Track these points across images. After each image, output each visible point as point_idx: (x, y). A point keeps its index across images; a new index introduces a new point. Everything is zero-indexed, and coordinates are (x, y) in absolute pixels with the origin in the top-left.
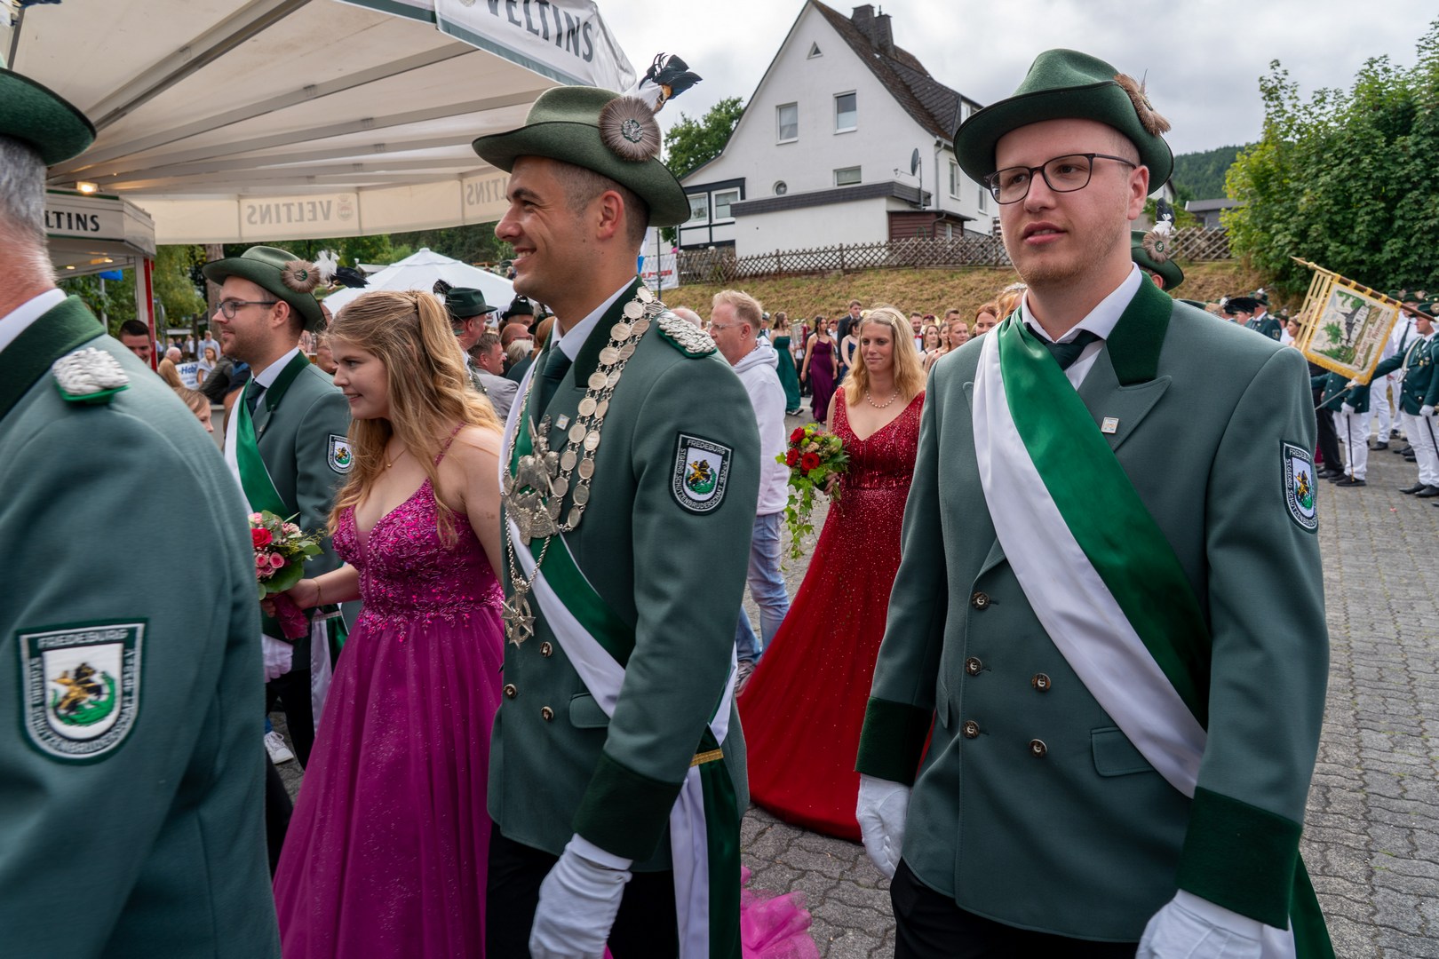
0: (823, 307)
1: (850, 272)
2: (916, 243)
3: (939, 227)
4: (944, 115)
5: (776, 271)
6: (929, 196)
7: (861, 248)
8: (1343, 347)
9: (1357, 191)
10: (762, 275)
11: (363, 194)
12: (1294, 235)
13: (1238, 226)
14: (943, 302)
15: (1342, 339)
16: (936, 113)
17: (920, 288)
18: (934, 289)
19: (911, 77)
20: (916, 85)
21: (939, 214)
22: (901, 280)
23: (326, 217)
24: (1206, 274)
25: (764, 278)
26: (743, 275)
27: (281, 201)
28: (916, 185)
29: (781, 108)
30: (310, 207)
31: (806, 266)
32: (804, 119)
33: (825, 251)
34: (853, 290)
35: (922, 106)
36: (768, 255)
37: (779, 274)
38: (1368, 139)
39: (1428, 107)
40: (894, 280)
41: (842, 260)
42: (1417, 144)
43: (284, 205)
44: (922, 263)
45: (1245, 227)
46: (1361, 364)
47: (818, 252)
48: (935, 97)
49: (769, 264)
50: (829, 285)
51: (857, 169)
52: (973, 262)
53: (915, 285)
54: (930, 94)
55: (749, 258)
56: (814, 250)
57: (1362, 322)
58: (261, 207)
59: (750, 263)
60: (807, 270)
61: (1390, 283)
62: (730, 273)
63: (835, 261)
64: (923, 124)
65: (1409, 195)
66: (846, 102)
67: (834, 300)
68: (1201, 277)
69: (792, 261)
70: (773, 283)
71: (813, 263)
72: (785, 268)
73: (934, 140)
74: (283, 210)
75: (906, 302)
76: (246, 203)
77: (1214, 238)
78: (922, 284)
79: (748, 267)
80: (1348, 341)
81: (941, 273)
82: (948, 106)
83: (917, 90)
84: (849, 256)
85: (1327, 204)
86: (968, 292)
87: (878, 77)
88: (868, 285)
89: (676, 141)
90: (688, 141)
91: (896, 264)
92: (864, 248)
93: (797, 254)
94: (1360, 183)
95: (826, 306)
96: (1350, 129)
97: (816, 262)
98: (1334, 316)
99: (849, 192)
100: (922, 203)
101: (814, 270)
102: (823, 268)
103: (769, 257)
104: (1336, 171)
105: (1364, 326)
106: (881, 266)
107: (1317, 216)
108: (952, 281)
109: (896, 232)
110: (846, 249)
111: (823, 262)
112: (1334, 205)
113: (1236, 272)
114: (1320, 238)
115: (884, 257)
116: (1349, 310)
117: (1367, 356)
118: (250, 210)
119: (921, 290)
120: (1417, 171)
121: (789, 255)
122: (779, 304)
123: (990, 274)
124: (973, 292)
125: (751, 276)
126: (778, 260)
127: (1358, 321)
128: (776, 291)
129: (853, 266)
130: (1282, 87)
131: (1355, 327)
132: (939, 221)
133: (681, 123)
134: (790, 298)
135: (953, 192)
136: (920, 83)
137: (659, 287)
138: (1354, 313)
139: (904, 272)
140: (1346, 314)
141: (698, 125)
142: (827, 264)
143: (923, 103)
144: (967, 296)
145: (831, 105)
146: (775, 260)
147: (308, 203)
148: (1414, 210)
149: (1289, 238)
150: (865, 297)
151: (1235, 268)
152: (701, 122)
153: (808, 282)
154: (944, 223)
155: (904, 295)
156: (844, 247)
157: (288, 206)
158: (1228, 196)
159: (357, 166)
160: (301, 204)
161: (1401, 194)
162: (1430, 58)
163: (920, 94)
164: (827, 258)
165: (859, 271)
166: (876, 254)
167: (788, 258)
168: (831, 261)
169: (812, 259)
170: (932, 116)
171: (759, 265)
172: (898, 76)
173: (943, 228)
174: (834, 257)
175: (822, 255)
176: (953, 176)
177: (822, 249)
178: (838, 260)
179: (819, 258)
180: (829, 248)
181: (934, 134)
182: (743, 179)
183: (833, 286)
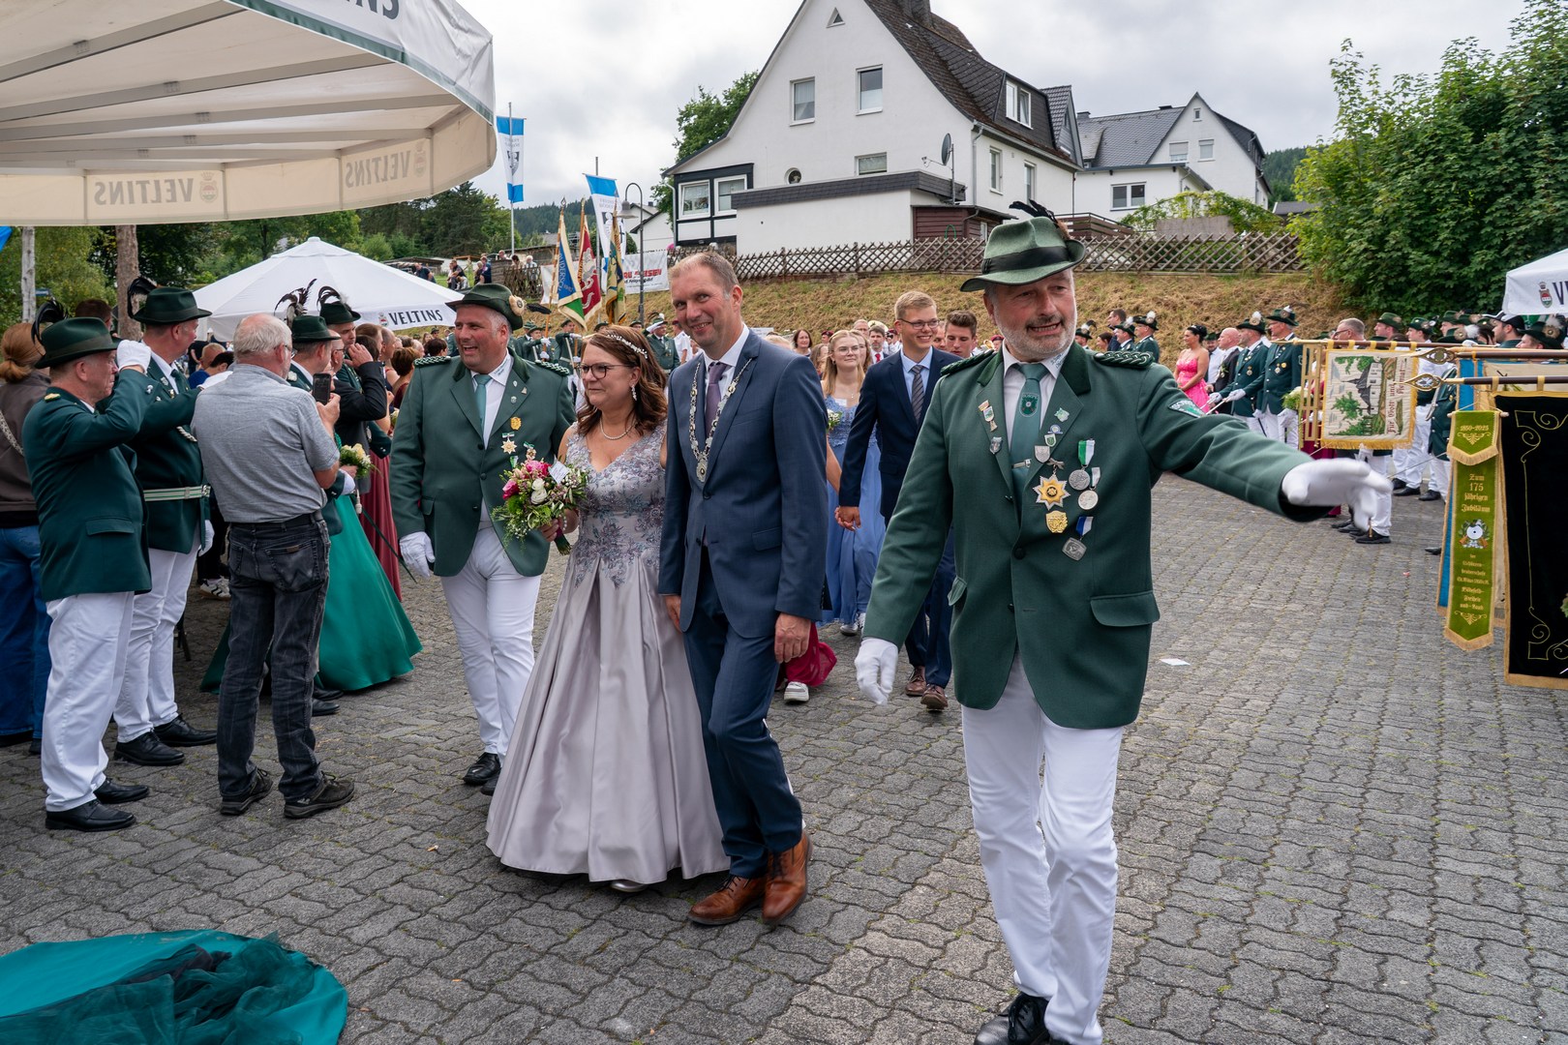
0: (832, 316)
1: (865, 275)
2: (942, 244)
3: (971, 226)
4: (986, 95)
5: (781, 272)
6: (963, 189)
7: (879, 248)
8: (1365, 418)
9: (1440, 194)
10: (765, 276)
11: (230, 172)
12: (1369, 241)
13: (1309, 232)
15: (1361, 410)
16: (976, 93)
17: (944, 296)
19: (948, 51)
20: (954, 60)
21: (971, 210)
23: (187, 197)
24: (1273, 288)
25: (768, 281)
27: (135, 177)
28: (948, 176)
29: (796, 84)
30: (168, 184)
31: (815, 268)
32: (821, 96)
33: (838, 251)
34: (866, 296)
35: (961, 85)
36: (772, 254)
37: (784, 277)
38: (1454, 134)
39: (1520, 100)
41: (857, 261)
42: (1510, 141)
43: (138, 182)
44: (949, 268)
45: (1318, 233)
46: (1396, 428)
47: (829, 252)
49: (773, 265)
50: (840, 291)
51: (882, 156)
53: (938, 293)
54: (970, 70)
55: (751, 256)
56: (824, 250)
57: (1379, 381)
58: (111, 184)
59: (752, 263)
60: (816, 272)
61: (1481, 303)
63: (848, 262)
64: (958, 106)
65: (1500, 200)
66: (870, 78)
67: (844, 308)
68: (1268, 290)
69: (799, 262)
70: (778, 286)
71: (823, 264)
72: (792, 270)
73: (970, 125)
74: (137, 189)
76: (93, 179)
77: (1284, 246)
78: (947, 292)
79: (749, 267)
80: (1369, 409)
82: (991, 86)
83: (955, 66)
84: (864, 257)
85: (1408, 208)
87: (908, 50)
88: (884, 292)
89: (692, 120)
90: (706, 119)
91: (918, 267)
92: (882, 248)
93: (805, 253)
94: (1444, 185)
95: (835, 315)
96: (1434, 123)
97: (827, 264)
98: (1341, 389)
99: (872, 183)
100: (955, 197)
101: (824, 272)
102: (835, 270)
103: (773, 256)
104: (1417, 170)
105: (1382, 385)
106: (900, 269)
107: (1396, 221)
109: (922, 230)
110: (861, 249)
111: (835, 263)
112: (1416, 209)
113: (1308, 286)
114: (1399, 246)
115: (904, 260)
116: (1357, 374)
117: (1399, 417)
118: (98, 188)
120: (1510, 172)
121: (795, 254)
122: (781, 311)
125: (752, 277)
126: (784, 260)
127: (1373, 382)
128: (780, 296)
129: (869, 269)
130: (1357, 71)
131: (1372, 390)
132: (972, 219)
133: (699, 100)
134: (795, 305)
135: (994, 186)
136: (959, 58)
137: (642, 288)
138: (1365, 375)
139: (927, 277)
140: (1354, 381)
141: (718, 102)
142: (839, 266)
143: (961, 81)
145: (854, 81)
146: (780, 260)
147: (166, 181)
148: (1507, 216)
149: (1365, 245)
150: (881, 306)
151: (1306, 282)
152: (721, 99)
153: (818, 286)
154: (978, 222)
156: (859, 247)
157: (143, 184)
158: (1297, 197)
159: (190, 138)
160: (157, 183)
161: (1491, 197)
162: (1526, 42)
163: (957, 71)
164: (839, 259)
165: (875, 275)
166: (895, 256)
167: (795, 258)
168: (843, 262)
169: (822, 260)
170: (971, 97)
171: (762, 265)
172: (932, 49)
173: (975, 227)
174: (847, 258)
175: (834, 255)
176: (994, 167)
177: (833, 248)
178: (852, 262)
179: (830, 260)
180: (842, 247)
181: (971, 119)
182: (751, 165)
183: (845, 292)
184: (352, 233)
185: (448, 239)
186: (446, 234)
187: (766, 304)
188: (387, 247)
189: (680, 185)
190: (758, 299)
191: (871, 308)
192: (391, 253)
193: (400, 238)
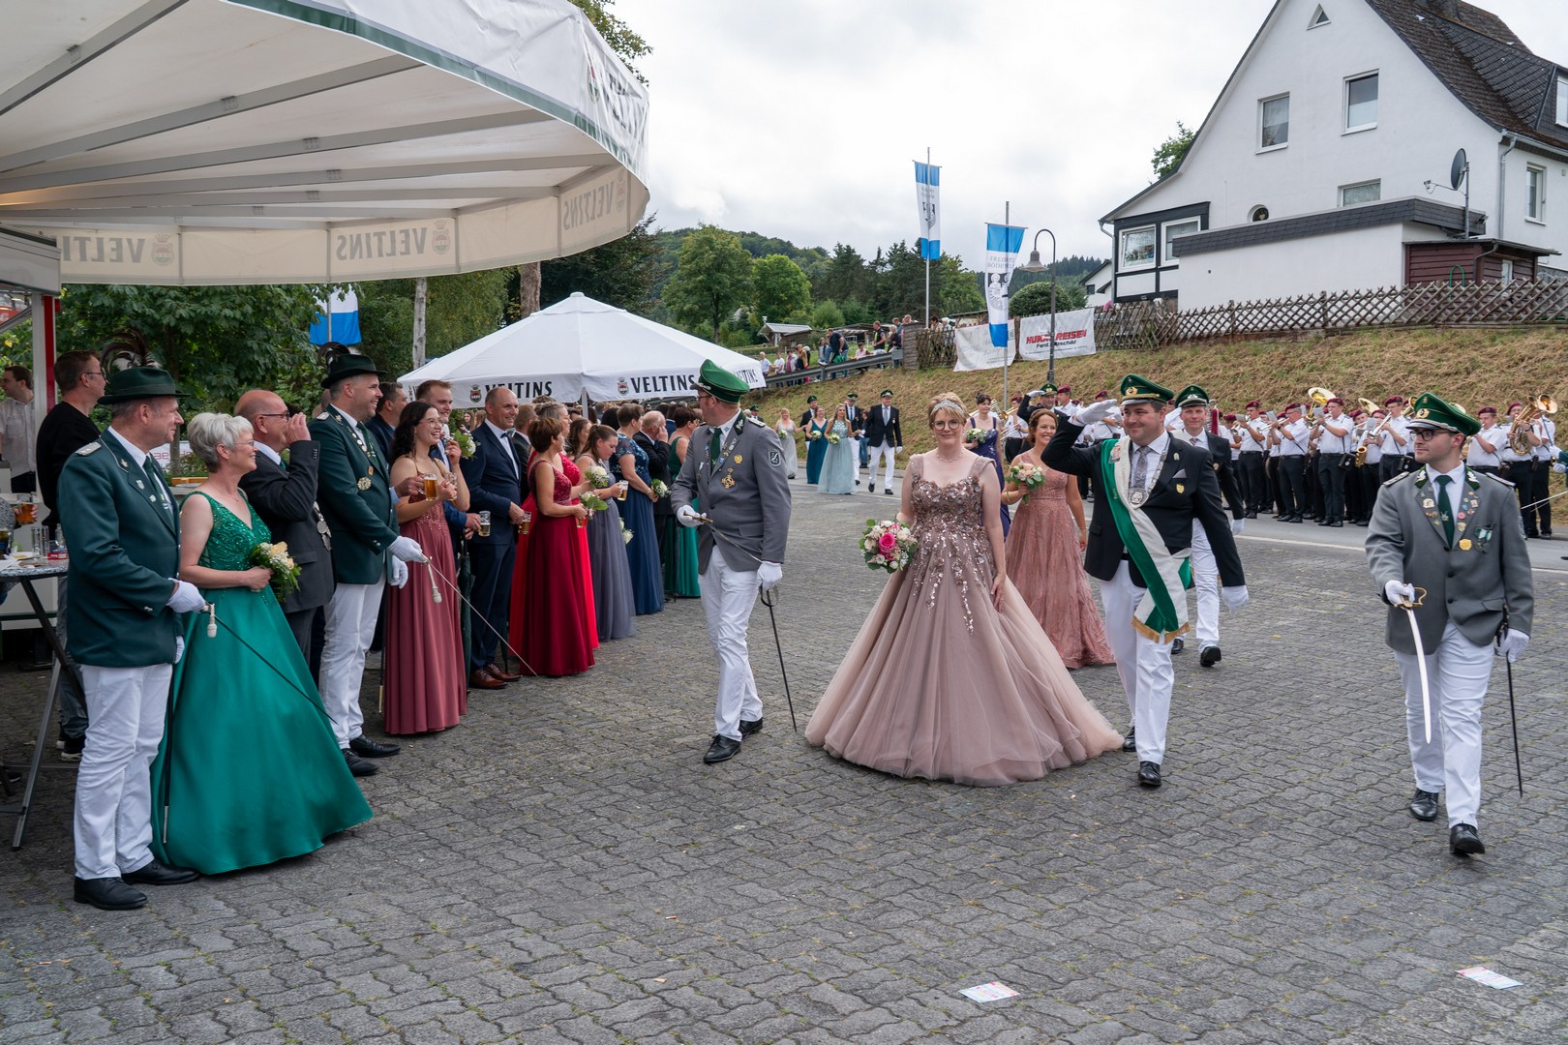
0: (1286, 384)
1: (1334, 332)
2: (1439, 289)
3: (1486, 265)
4: (1526, 97)
5: (1228, 331)
6: (1481, 220)
7: (1353, 298)
10: (1209, 336)
11: (463, 218)
14: (1472, 378)
16: (1511, 96)
17: (1438, 356)
18: (1460, 359)
19: (1475, 45)
20: (1482, 56)
21: (1487, 245)
22: (1410, 344)
23: (420, 250)
25: (1212, 342)
26: (1182, 336)
28: (1459, 203)
29: (1267, 103)
30: (403, 237)
31: (1270, 324)
32: (1296, 116)
33: (1301, 302)
34: (1333, 358)
35: (1489, 88)
36: (1217, 308)
37: (1233, 335)
40: (1400, 344)
41: (1324, 315)
44: (1448, 320)
47: (1289, 304)
48: (1512, 72)
49: (1218, 322)
50: (1300, 351)
51: (1377, 183)
52: (1531, 317)
53: (1430, 352)
54: (1505, 67)
55: (1191, 313)
56: (1283, 302)
59: (1192, 321)
60: (1272, 330)
62: (1164, 334)
63: (1313, 316)
64: (1481, 113)
66: (1362, 87)
67: (1303, 373)
69: (1250, 317)
70: (1221, 348)
71: (1281, 319)
72: (1241, 327)
73: (1498, 137)
75: (1413, 376)
76: (335, 233)
78: (1443, 352)
79: (1189, 325)
81: (1477, 334)
82: (1533, 85)
84: (1334, 309)
86: (1517, 364)
87: (1413, 48)
88: (1357, 352)
89: (1170, 161)
91: (1406, 320)
92: (1357, 297)
93: (1259, 307)
97: (1286, 319)
100: (1468, 231)
101: (1282, 329)
102: (1296, 327)
103: (1219, 311)
106: (1382, 323)
108: (1491, 346)
109: (1417, 273)
110: (1330, 300)
111: (1296, 318)
115: (1387, 311)
119: (1440, 360)
121: (1246, 308)
122: (1224, 378)
123: (1559, 336)
124: (1524, 364)
125: (1193, 338)
126: (1232, 316)
128: (1224, 360)
129: (1340, 324)
132: (1487, 256)
133: (1176, 136)
134: (1241, 369)
135: (1533, 214)
136: (1489, 53)
137: (1052, 351)
139: (1417, 332)
142: (1302, 322)
143: (1490, 82)
144: (1512, 370)
145: (1340, 91)
146: (1227, 315)
147: (401, 232)
153: (1273, 347)
154: (1499, 261)
155: (1410, 367)
156: (1328, 296)
157: (379, 235)
160: (393, 234)
163: (1486, 70)
164: (1301, 313)
165: (1347, 331)
166: (1375, 307)
167: (1245, 313)
168: (1307, 317)
169: (1280, 314)
170: (1504, 101)
171: (1205, 323)
172: (1452, 45)
173: (1492, 266)
174: (1312, 311)
175: (1295, 308)
176: (1533, 190)
177: (1294, 299)
178: (1318, 315)
179: (1290, 314)
180: (1305, 298)
181: (1498, 128)
182: (1207, 204)
183: (1305, 352)
184: (803, 300)
185: (904, 304)
186: (901, 299)
187: (1206, 369)
188: (838, 314)
189: (1121, 232)
190: (1197, 364)
191: (1337, 372)
192: (843, 320)
193: (853, 303)
